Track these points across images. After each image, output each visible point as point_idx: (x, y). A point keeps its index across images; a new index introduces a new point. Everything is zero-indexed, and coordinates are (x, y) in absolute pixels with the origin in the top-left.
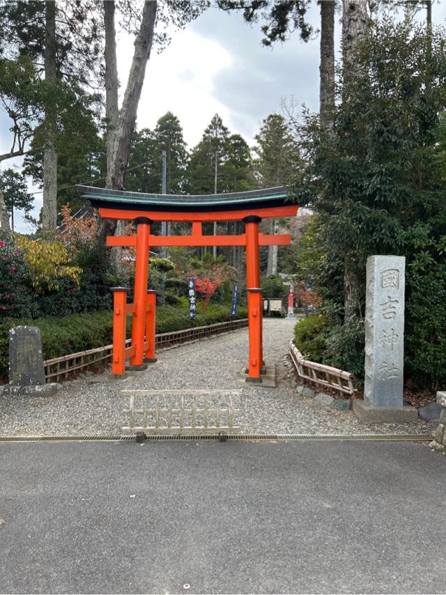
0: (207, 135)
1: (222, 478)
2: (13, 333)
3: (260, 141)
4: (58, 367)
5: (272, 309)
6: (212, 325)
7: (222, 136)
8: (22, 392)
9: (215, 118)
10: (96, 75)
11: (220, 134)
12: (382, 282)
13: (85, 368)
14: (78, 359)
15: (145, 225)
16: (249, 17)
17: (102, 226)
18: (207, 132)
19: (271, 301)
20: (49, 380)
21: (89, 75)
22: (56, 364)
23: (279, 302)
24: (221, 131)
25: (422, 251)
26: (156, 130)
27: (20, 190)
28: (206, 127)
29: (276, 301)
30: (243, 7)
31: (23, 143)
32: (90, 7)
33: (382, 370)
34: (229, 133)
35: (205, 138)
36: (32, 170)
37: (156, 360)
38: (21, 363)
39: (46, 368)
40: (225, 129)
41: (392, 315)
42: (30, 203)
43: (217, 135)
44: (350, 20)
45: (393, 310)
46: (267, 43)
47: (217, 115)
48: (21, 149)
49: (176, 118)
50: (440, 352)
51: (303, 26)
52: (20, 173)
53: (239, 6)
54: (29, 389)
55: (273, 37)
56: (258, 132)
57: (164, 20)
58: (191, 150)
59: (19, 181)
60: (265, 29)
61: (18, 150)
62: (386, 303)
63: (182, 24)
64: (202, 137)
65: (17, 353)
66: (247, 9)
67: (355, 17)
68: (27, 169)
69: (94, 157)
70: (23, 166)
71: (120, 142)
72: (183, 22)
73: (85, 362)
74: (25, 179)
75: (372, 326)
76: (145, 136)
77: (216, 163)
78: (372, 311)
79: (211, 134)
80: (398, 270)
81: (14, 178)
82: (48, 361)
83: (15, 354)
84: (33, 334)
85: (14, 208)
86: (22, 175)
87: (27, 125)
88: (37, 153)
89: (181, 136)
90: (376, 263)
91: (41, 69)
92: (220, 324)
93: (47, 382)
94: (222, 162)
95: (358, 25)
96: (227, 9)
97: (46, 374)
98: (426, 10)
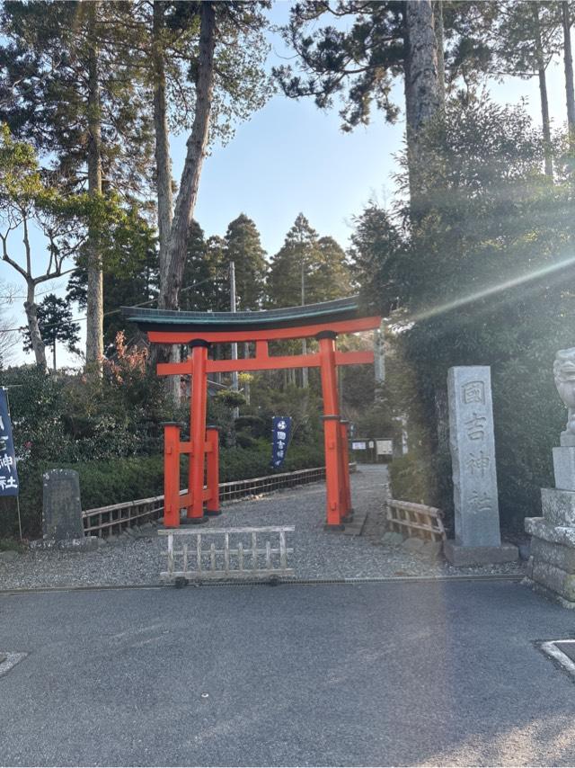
0: (290, 240)
1: (268, 616)
2: (48, 477)
3: (356, 243)
4: (101, 519)
5: (380, 452)
6: (297, 472)
7: (308, 240)
8: (57, 547)
9: (299, 219)
10: (148, 180)
11: (307, 237)
12: (465, 396)
13: (133, 521)
14: (124, 511)
15: (201, 349)
16: (321, 103)
17: (154, 353)
18: (290, 235)
19: (378, 442)
20: (89, 533)
21: (140, 180)
22: (98, 515)
23: (389, 443)
24: (307, 234)
25: (511, 359)
26: (227, 237)
27: (64, 319)
28: (289, 230)
29: (385, 442)
30: (313, 93)
31: (61, 262)
32: (140, 103)
33: (472, 501)
34: (317, 236)
35: (288, 244)
36: (77, 294)
37: (220, 513)
38: (56, 512)
39: (85, 519)
40: (311, 231)
41: (479, 435)
42: (75, 334)
43: (302, 239)
44: (421, 104)
45: (480, 429)
46: (346, 129)
47: (301, 214)
48: (58, 270)
49: (250, 221)
50: (539, 476)
51: (387, 107)
52: (64, 299)
53: (309, 92)
54: (66, 544)
55: (353, 121)
56: (354, 232)
57: (225, 112)
58: (271, 258)
59: (62, 309)
60: (343, 113)
61: (55, 271)
62: (471, 422)
63: (248, 115)
64: (284, 243)
65: (52, 501)
66: (318, 94)
67: (427, 102)
68: (72, 293)
69: (152, 274)
70: (68, 290)
71: (172, 255)
72: (248, 112)
73: (132, 515)
74: (68, 304)
75: (457, 449)
76: (213, 245)
77: (303, 274)
78: (455, 431)
79: (295, 239)
80: (482, 382)
81: (57, 306)
82: (87, 511)
83: (50, 502)
84: (70, 479)
85: (57, 340)
86: (66, 302)
87: (66, 243)
88: (81, 273)
89: (258, 242)
90: (455, 375)
91: (85, 178)
92: (307, 470)
93: (86, 535)
94: (310, 271)
95: (430, 110)
96: (295, 96)
97: (85, 528)
98: (538, 77)
